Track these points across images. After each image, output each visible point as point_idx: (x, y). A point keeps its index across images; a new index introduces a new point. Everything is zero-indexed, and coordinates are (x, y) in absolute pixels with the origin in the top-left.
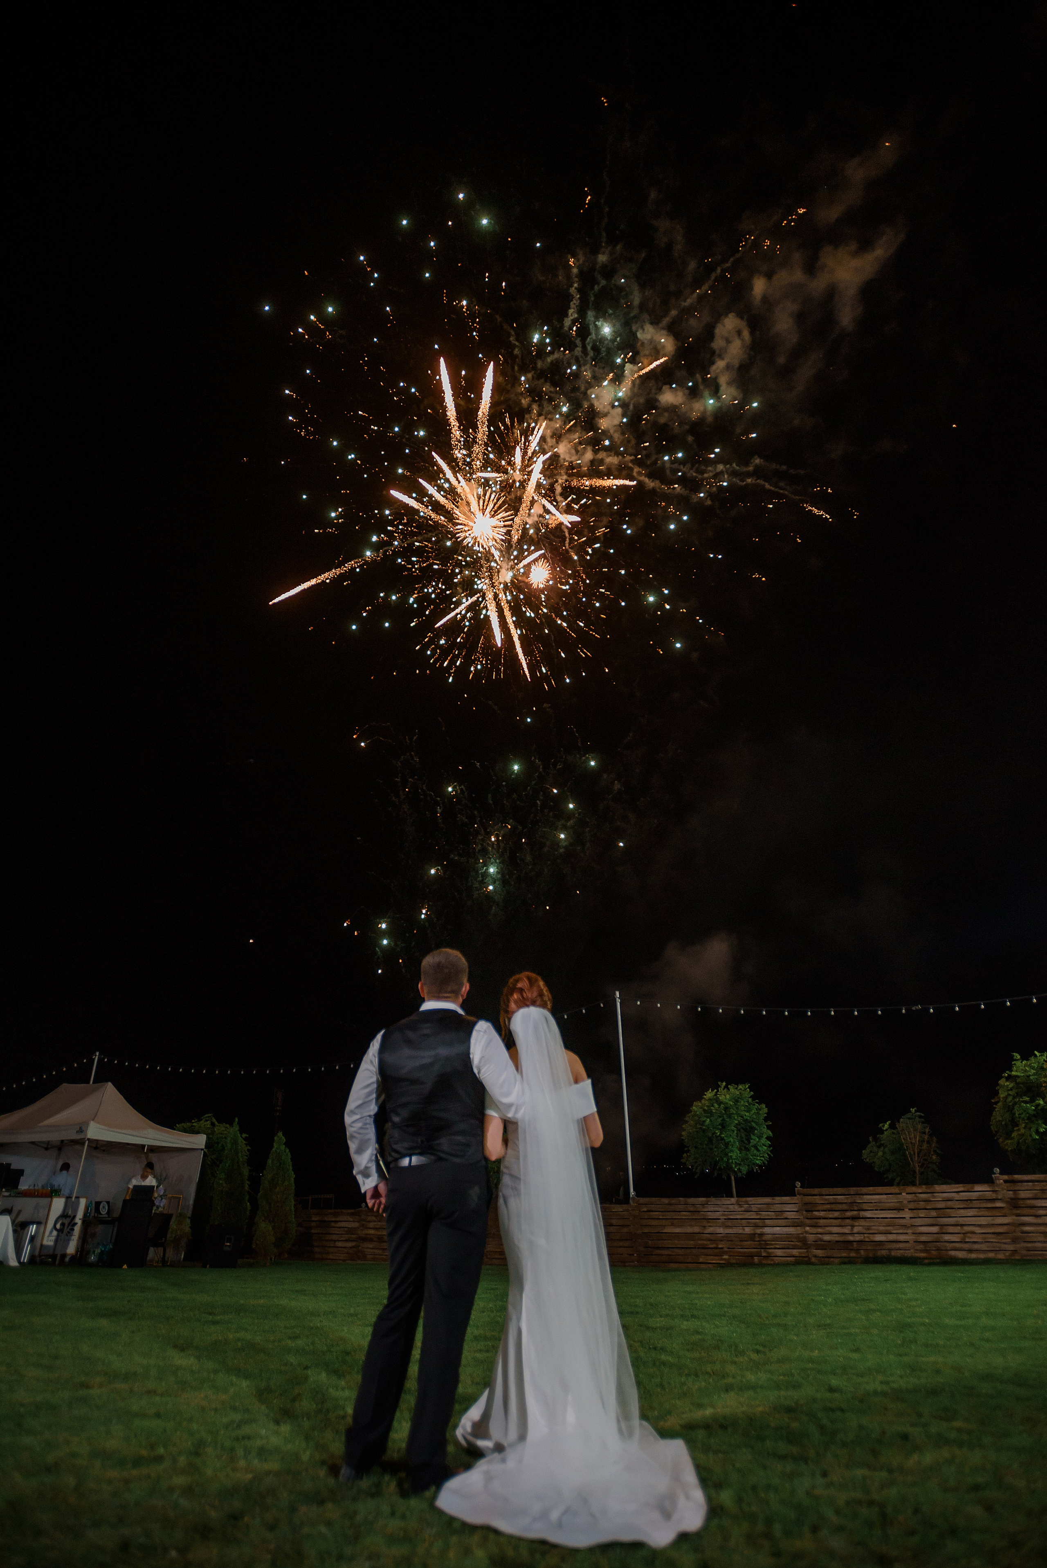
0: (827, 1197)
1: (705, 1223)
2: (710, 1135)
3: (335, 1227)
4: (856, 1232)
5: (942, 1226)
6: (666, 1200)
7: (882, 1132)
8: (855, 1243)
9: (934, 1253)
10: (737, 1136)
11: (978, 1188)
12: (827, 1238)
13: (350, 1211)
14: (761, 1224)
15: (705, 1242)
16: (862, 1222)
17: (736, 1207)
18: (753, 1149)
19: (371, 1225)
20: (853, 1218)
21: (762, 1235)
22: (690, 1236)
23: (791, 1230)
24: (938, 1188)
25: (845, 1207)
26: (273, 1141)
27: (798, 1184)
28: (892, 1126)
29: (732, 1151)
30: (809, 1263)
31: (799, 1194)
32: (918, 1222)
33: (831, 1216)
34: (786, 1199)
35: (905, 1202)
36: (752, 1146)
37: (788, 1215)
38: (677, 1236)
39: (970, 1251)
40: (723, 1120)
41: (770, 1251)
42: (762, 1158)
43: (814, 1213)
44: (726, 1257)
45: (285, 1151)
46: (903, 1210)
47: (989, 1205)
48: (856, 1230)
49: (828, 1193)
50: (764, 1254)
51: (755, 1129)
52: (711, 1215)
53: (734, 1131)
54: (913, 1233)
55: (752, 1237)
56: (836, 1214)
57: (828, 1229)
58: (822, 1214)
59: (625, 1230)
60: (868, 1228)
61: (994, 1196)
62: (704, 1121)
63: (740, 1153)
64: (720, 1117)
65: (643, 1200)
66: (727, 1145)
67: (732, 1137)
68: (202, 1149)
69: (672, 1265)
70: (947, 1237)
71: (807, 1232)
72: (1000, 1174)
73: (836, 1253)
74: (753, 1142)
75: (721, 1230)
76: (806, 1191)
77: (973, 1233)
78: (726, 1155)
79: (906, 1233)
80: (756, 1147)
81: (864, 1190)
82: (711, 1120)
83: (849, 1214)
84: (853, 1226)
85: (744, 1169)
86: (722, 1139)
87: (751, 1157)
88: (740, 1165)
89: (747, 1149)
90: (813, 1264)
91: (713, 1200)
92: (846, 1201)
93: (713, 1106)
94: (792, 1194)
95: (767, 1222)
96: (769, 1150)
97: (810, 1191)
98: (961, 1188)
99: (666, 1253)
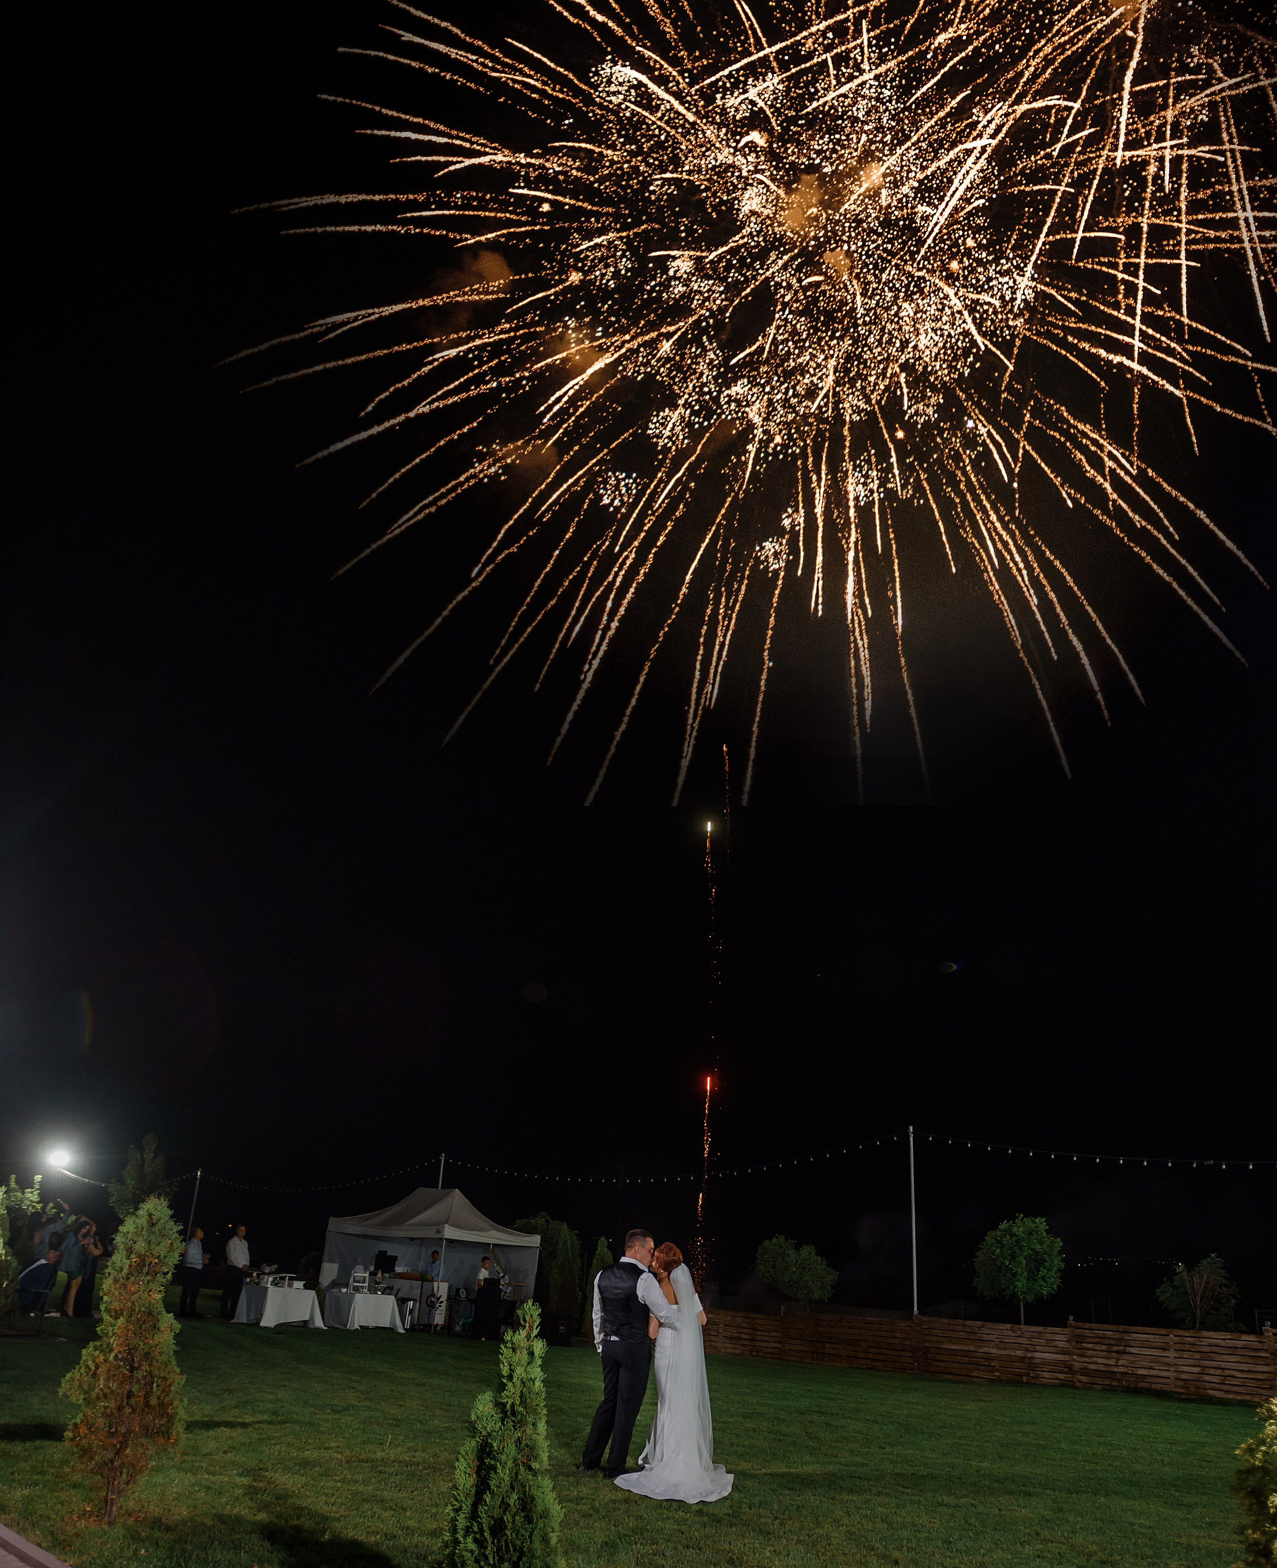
0: (1096, 1331)
1: (980, 1343)
2: (999, 1265)
4: (1121, 1365)
5: (1204, 1367)
6: (944, 1320)
7: (1176, 1274)
8: (1118, 1374)
9: (1193, 1390)
10: (1026, 1267)
12: (1092, 1367)
14: (1031, 1349)
15: (979, 1360)
16: (1127, 1357)
17: (1010, 1333)
18: (1041, 1280)
20: (1118, 1352)
21: (1031, 1358)
22: (965, 1354)
23: (1059, 1357)
24: (1205, 1333)
25: (1113, 1342)
27: (1071, 1318)
29: (1018, 1281)
30: (1074, 1387)
31: (1071, 1326)
32: (1181, 1361)
33: (1098, 1348)
34: (1058, 1329)
35: (1172, 1343)
36: (1040, 1277)
37: (1058, 1343)
38: (954, 1352)
40: (1013, 1251)
41: (1038, 1373)
42: (1050, 1289)
43: (1083, 1344)
44: (998, 1374)
46: (1169, 1350)
48: (1120, 1363)
49: (1096, 1327)
50: (1032, 1375)
51: (1046, 1261)
52: (986, 1337)
53: (1022, 1262)
54: (1176, 1371)
55: (1022, 1360)
57: (1095, 1359)
58: (1090, 1346)
59: (908, 1342)
60: (1132, 1362)
61: (1261, 1346)
63: (1027, 1283)
64: (1011, 1248)
65: (924, 1318)
66: (1014, 1275)
67: (1021, 1268)
68: (538, 1248)
69: (948, 1377)
70: (1207, 1378)
71: (1074, 1360)
72: (1270, 1327)
73: (1099, 1381)
74: (1040, 1274)
75: (994, 1351)
76: (1076, 1324)
77: (1235, 1377)
78: (1013, 1284)
79: (1169, 1371)
80: (1043, 1278)
81: (1132, 1328)
82: (1001, 1252)
83: (1115, 1348)
84: (1118, 1359)
85: (1030, 1298)
86: (1011, 1269)
87: (1038, 1287)
88: (1026, 1293)
89: (1035, 1280)
90: (1077, 1388)
91: (989, 1324)
92: (1113, 1337)
93: (1005, 1237)
94: (1064, 1326)
95: (1038, 1348)
96: (1058, 1281)
97: (1080, 1324)
98: (1227, 1335)
99: (943, 1365)
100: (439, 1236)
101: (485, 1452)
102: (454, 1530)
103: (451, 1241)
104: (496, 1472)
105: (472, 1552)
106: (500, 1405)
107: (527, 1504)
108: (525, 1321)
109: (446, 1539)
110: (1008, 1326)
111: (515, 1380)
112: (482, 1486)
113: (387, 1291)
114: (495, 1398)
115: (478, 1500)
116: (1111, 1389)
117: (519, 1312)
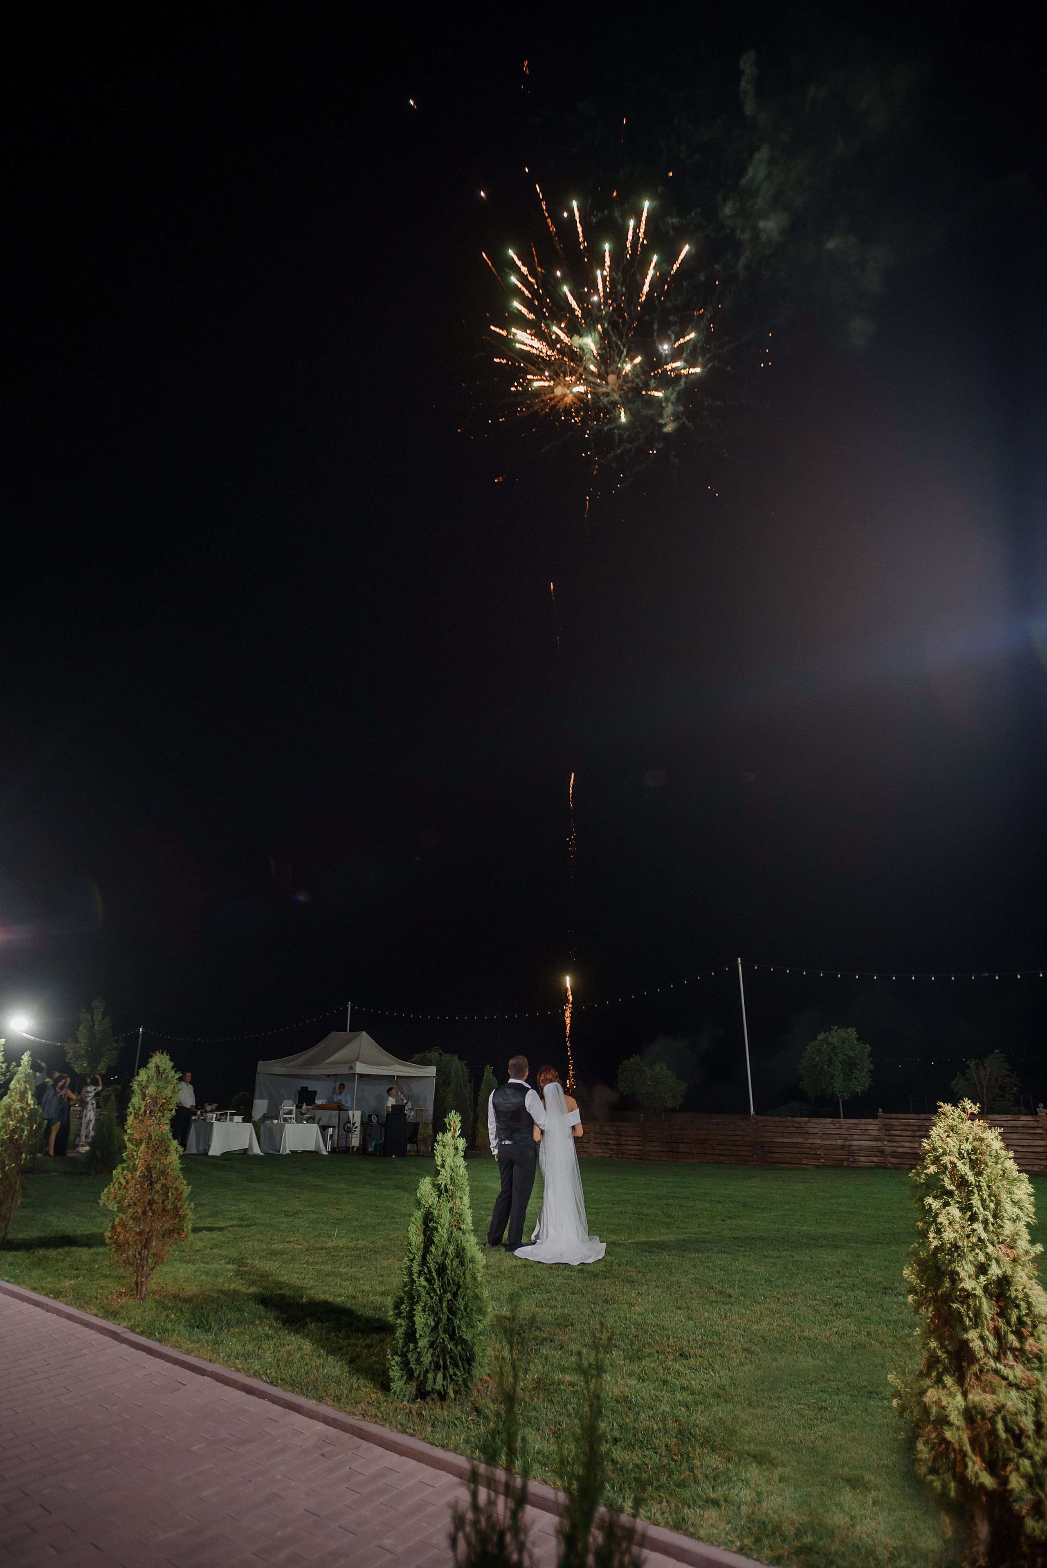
0: (903, 1120)
1: (807, 1136)
2: (820, 1068)
6: (776, 1118)
7: (968, 1067)
10: (842, 1070)
11: (1023, 1118)
12: (900, 1150)
14: (849, 1138)
15: (808, 1150)
17: (831, 1126)
20: (920, 1136)
21: (850, 1146)
22: (795, 1145)
23: (873, 1143)
25: (915, 1128)
27: (880, 1110)
29: (836, 1082)
30: (886, 1168)
31: (881, 1117)
33: (905, 1134)
34: (870, 1121)
36: (853, 1078)
37: (871, 1132)
38: (785, 1145)
40: (831, 1057)
41: (857, 1158)
42: (862, 1087)
43: (891, 1131)
44: (823, 1161)
47: (1031, 1132)
49: (902, 1117)
50: (851, 1160)
51: (859, 1064)
52: (812, 1131)
53: (839, 1066)
55: (842, 1147)
56: (909, 1133)
57: (903, 1144)
58: (897, 1133)
59: (747, 1139)
61: (1036, 1124)
62: (814, 1058)
63: (844, 1083)
64: (829, 1055)
65: (760, 1118)
66: (832, 1077)
67: (838, 1071)
68: (434, 1077)
69: (783, 1165)
71: (885, 1145)
72: (1044, 1108)
73: (907, 1162)
74: (854, 1075)
75: (819, 1141)
76: (885, 1115)
78: (832, 1084)
80: (856, 1078)
82: (820, 1058)
83: (918, 1133)
85: (846, 1096)
86: (829, 1072)
87: (853, 1086)
88: (843, 1092)
89: (850, 1081)
90: (889, 1168)
91: (814, 1120)
92: (917, 1124)
93: (824, 1046)
94: (875, 1117)
95: (855, 1137)
96: (869, 1080)
97: (888, 1115)
98: (1010, 1117)
99: (778, 1156)
100: (352, 1072)
101: (428, 1218)
102: (411, 1274)
103: (361, 1076)
104: (437, 1231)
105: (424, 1287)
106: (438, 1187)
107: (460, 1252)
108: (450, 1125)
109: (405, 1280)
110: (829, 1120)
111: (446, 1167)
112: (429, 1241)
113: (311, 1120)
114: (433, 1181)
115: (426, 1250)
117: (446, 1120)
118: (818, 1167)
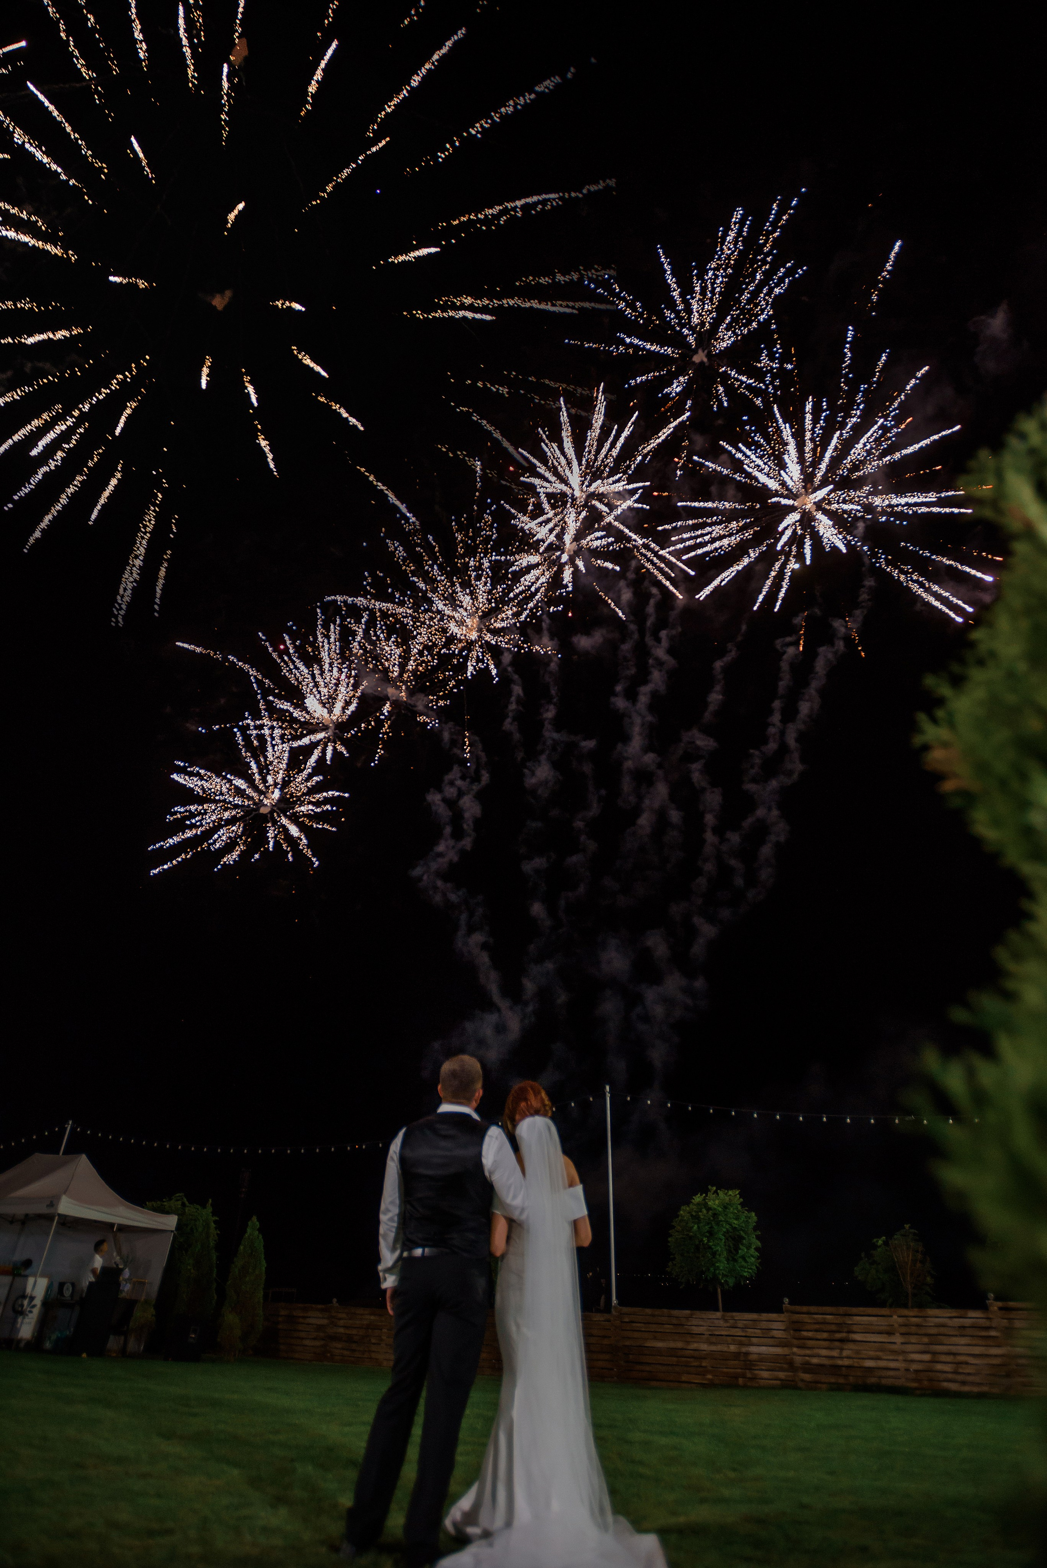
0: (816, 1316)
1: (689, 1338)
2: (697, 1243)
3: (302, 1323)
4: (845, 1356)
5: (934, 1353)
6: (648, 1311)
7: (875, 1248)
8: (844, 1368)
9: (926, 1383)
10: (725, 1245)
11: (972, 1314)
12: (815, 1361)
13: (320, 1306)
14: (746, 1342)
15: (689, 1359)
16: (851, 1346)
17: (721, 1323)
18: (740, 1260)
19: (342, 1322)
20: (843, 1341)
21: (747, 1354)
22: (672, 1352)
23: (778, 1350)
24: (931, 1312)
25: (833, 1327)
26: (247, 1225)
27: (786, 1300)
28: (886, 1243)
29: (720, 1261)
30: (796, 1388)
31: (787, 1311)
32: (909, 1348)
33: (819, 1337)
34: (773, 1316)
35: (896, 1325)
36: (740, 1257)
37: (775, 1333)
38: (659, 1351)
39: (964, 1383)
40: (712, 1227)
41: (756, 1372)
42: (750, 1271)
43: (802, 1332)
44: (709, 1376)
45: (258, 1236)
46: (894, 1334)
47: (984, 1333)
48: (845, 1353)
49: (816, 1311)
50: (749, 1375)
51: (744, 1238)
52: (696, 1330)
53: (721, 1240)
54: (905, 1361)
55: (737, 1356)
56: (825, 1335)
57: (816, 1351)
58: (810, 1334)
59: (606, 1342)
60: (858, 1352)
61: (988, 1324)
62: (693, 1227)
63: (728, 1264)
64: (708, 1224)
65: (625, 1310)
66: (714, 1254)
67: (720, 1247)
68: (172, 1231)
69: (654, 1383)
70: (939, 1367)
71: (794, 1354)
72: (994, 1301)
73: (824, 1378)
74: (741, 1253)
75: (704, 1347)
76: (793, 1308)
77: (967, 1363)
78: (713, 1265)
79: (897, 1360)
80: (743, 1258)
81: (854, 1310)
82: (699, 1227)
83: (838, 1336)
84: (842, 1349)
85: (731, 1281)
86: (710, 1247)
87: (739, 1269)
88: (727, 1276)
89: (735, 1260)
90: (800, 1388)
91: (698, 1314)
92: (835, 1322)
93: (701, 1212)
94: (779, 1310)
95: (754, 1340)
96: (760, 1261)
97: (798, 1308)
98: (954, 1313)
99: (648, 1368)
100: (52, 1211)
116: (837, 1388)
118: (703, 1385)
